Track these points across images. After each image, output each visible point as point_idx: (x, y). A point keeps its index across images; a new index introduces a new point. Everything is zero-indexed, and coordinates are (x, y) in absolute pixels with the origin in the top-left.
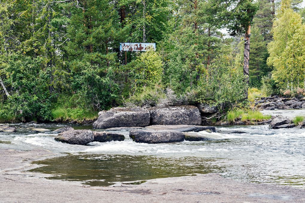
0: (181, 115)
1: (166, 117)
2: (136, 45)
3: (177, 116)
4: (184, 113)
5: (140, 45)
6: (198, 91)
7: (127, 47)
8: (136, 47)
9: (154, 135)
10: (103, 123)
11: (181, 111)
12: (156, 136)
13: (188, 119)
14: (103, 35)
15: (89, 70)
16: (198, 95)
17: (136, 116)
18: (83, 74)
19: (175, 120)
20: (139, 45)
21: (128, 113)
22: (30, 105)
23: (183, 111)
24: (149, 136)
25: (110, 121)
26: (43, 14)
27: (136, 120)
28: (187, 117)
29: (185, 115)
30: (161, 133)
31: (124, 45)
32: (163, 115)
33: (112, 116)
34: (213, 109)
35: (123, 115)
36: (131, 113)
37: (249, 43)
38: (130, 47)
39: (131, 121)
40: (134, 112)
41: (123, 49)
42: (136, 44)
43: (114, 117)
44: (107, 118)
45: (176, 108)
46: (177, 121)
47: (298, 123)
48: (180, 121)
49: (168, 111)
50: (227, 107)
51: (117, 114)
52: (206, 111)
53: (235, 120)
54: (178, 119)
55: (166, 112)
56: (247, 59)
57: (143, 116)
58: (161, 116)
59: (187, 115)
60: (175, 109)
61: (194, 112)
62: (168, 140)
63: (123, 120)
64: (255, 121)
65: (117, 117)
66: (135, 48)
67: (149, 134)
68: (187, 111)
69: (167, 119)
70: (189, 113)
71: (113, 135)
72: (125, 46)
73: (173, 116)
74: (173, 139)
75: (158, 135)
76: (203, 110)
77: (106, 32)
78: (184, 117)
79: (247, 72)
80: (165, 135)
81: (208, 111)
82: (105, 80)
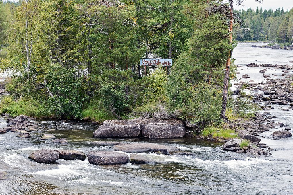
0: (165, 130)
1: (152, 130)
2: (155, 61)
3: (160, 130)
4: (167, 128)
5: (159, 61)
6: (183, 110)
7: (146, 62)
8: (155, 62)
9: (102, 159)
10: (100, 133)
11: (165, 127)
12: (104, 159)
13: (170, 133)
14: (121, 55)
15: (107, 85)
16: (182, 113)
17: (127, 129)
18: (101, 87)
19: (159, 133)
20: (157, 61)
21: (120, 126)
22: (63, 106)
23: (167, 126)
24: (98, 159)
25: (105, 132)
26: (83, 30)
27: (128, 132)
28: (169, 131)
29: (168, 129)
30: (108, 157)
31: (144, 60)
32: (149, 129)
33: (108, 127)
34: (195, 125)
35: (117, 128)
36: (124, 126)
37: (228, 73)
38: (149, 62)
39: (123, 132)
40: (126, 125)
41: (143, 63)
42: (155, 59)
43: (109, 129)
44: (104, 129)
45: (162, 123)
46: (160, 134)
47: (243, 148)
48: (163, 134)
49: (153, 126)
50: (205, 125)
51: (112, 126)
52: (190, 126)
53: (208, 136)
54: (161, 133)
55: (152, 126)
56: (226, 86)
57: (133, 129)
58: (148, 129)
59: (170, 130)
60: (160, 125)
61: (177, 127)
62: (114, 163)
63: (116, 131)
64: (223, 138)
65: (111, 129)
66: (153, 63)
67: (98, 157)
68: (170, 126)
69: (152, 132)
70: (172, 128)
71: (77, 154)
72: (145, 62)
73: (157, 130)
74: (118, 162)
75: (106, 159)
76: (187, 125)
77: (123, 53)
78: (167, 131)
79: (225, 96)
80: (112, 158)
81: (191, 126)
82: (118, 93)
